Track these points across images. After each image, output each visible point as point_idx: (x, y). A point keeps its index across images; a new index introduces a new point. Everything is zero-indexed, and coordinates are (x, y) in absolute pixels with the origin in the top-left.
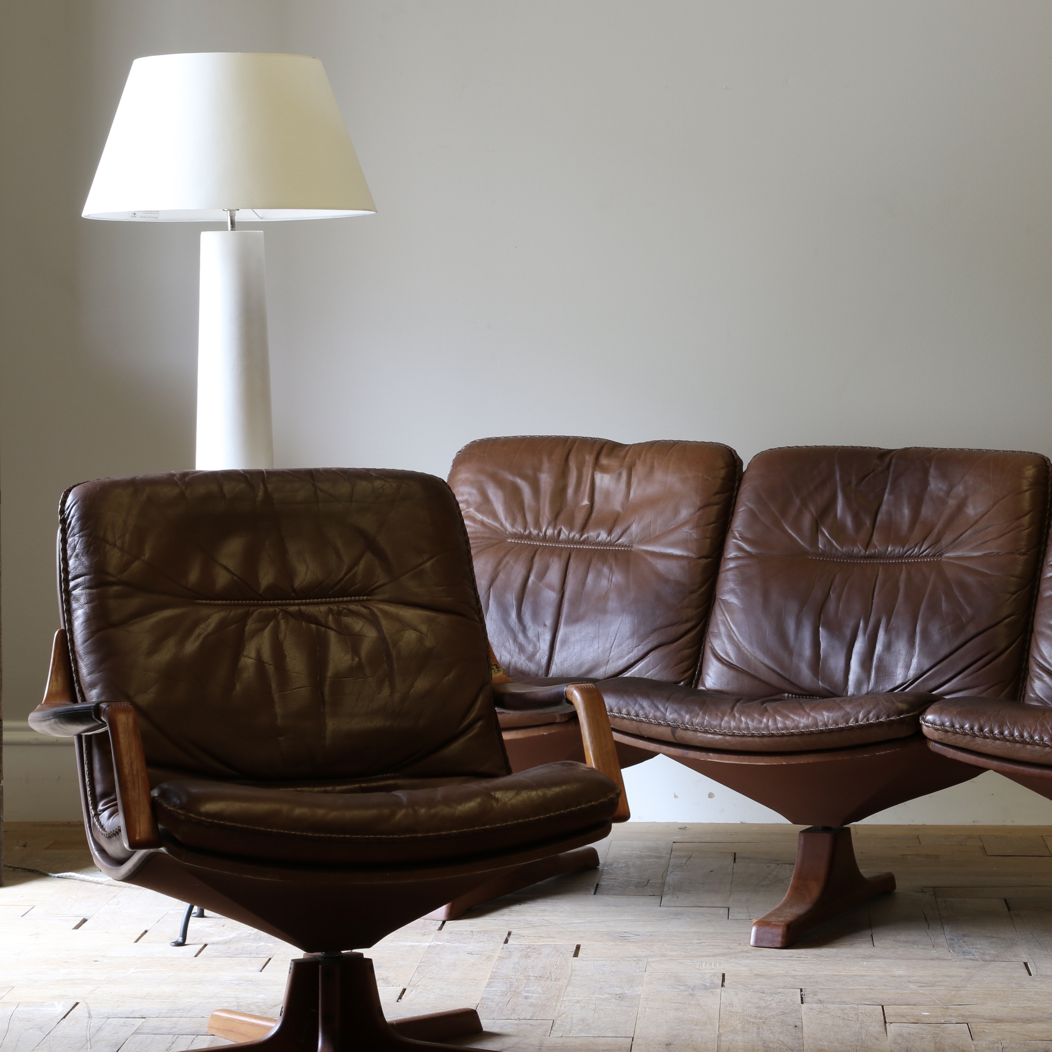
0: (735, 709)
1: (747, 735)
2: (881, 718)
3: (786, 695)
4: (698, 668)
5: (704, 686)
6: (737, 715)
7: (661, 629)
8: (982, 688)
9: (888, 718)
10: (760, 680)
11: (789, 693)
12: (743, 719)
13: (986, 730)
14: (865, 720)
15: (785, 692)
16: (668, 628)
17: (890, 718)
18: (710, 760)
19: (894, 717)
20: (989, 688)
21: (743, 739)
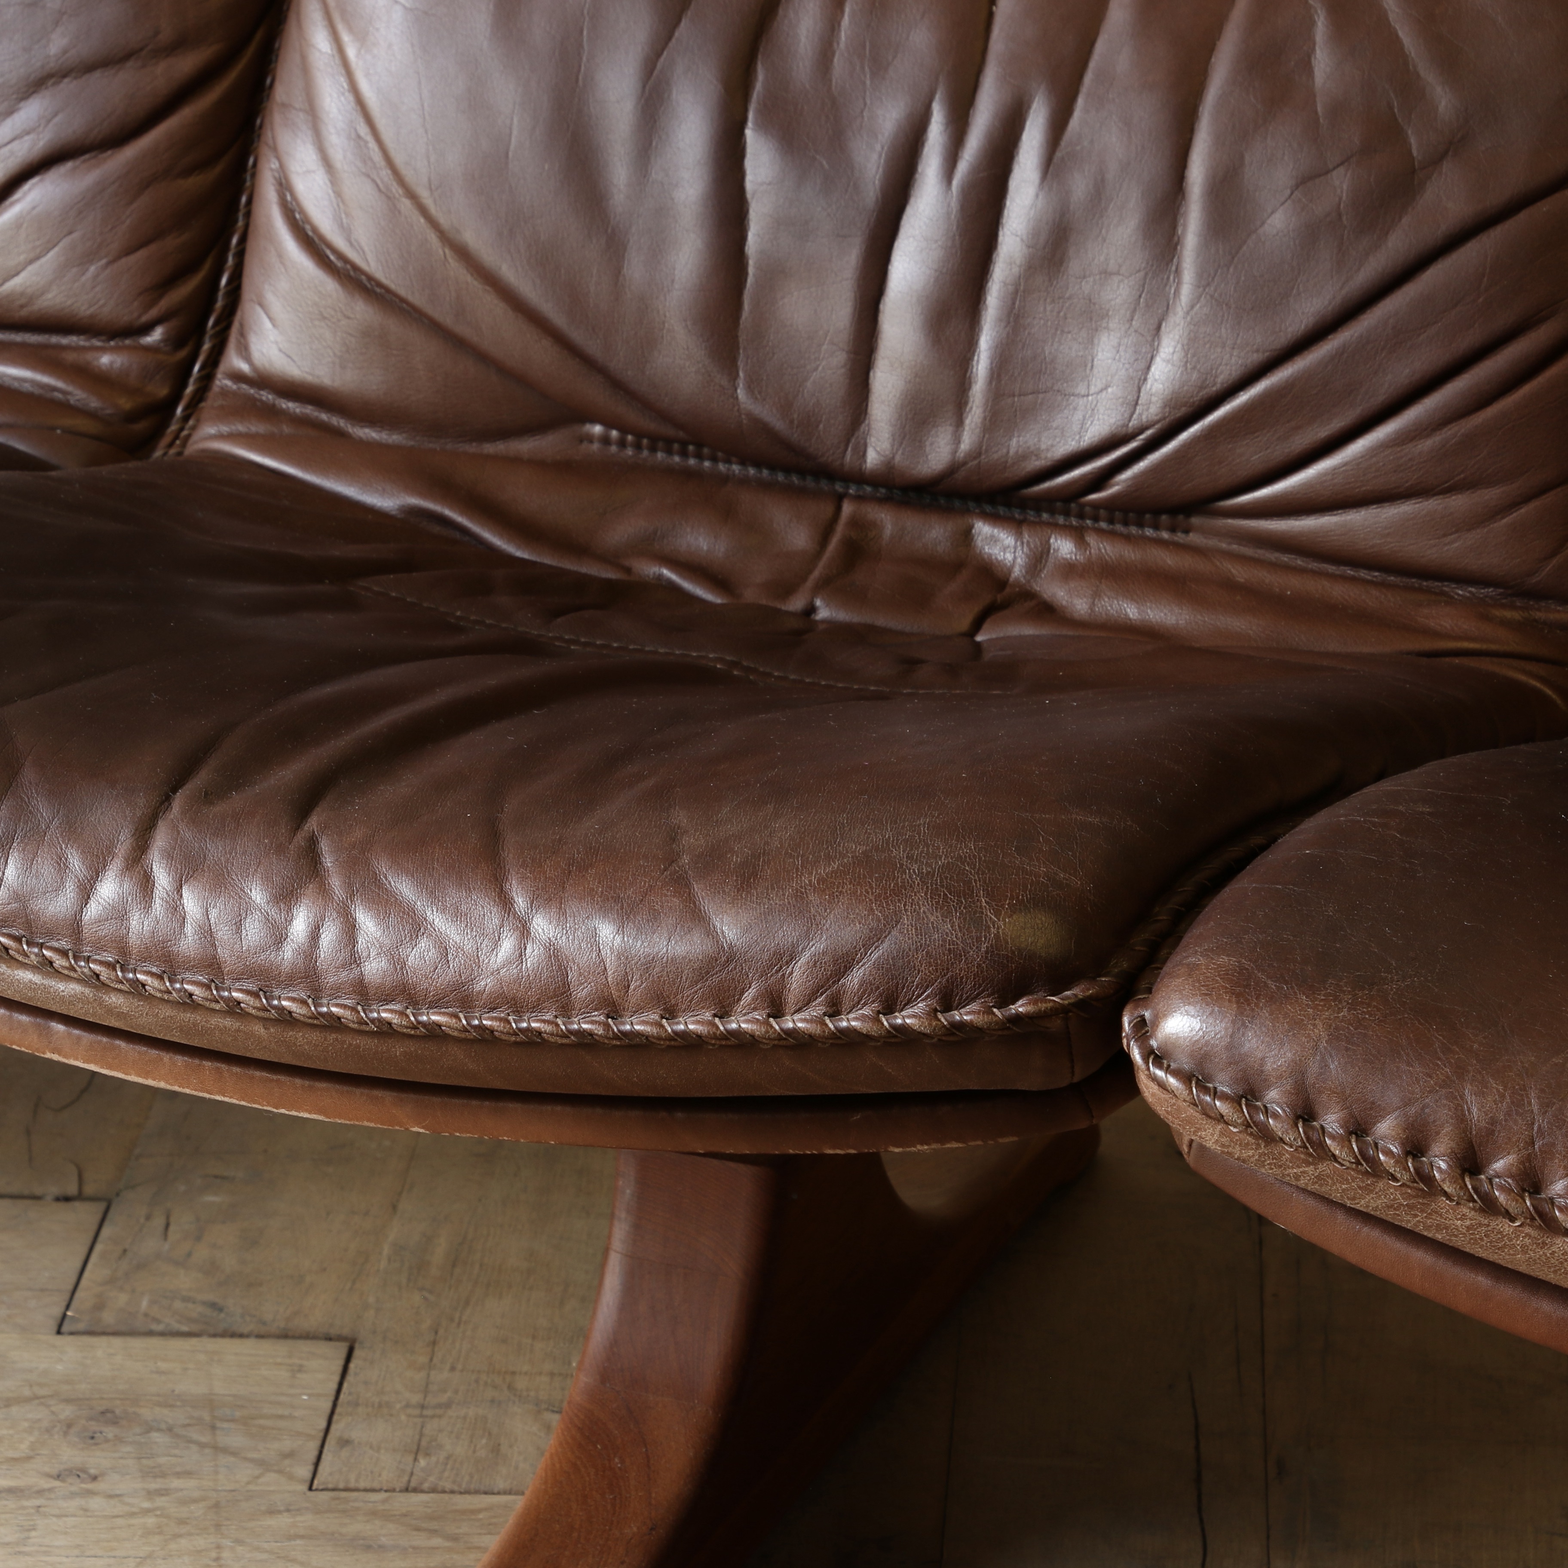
0: (160, 840)
1: (207, 1004)
2: (909, 1003)
3: (598, 429)
4: (230, 261)
5: (246, 356)
6: (162, 878)
7: (65, 76)
8: (1491, 495)
9: (947, 1007)
10: (482, 357)
11: (608, 424)
12: (191, 902)
13: (1499, 1165)
14: (817, 1009)
15: (594, 421)
16: (97, 74)
17: (956, 1016)
18: (56, 1057)
19: (974, 1006)
20: (1526, 499)
21: (188, 1016)
